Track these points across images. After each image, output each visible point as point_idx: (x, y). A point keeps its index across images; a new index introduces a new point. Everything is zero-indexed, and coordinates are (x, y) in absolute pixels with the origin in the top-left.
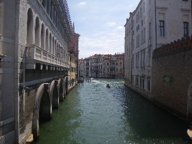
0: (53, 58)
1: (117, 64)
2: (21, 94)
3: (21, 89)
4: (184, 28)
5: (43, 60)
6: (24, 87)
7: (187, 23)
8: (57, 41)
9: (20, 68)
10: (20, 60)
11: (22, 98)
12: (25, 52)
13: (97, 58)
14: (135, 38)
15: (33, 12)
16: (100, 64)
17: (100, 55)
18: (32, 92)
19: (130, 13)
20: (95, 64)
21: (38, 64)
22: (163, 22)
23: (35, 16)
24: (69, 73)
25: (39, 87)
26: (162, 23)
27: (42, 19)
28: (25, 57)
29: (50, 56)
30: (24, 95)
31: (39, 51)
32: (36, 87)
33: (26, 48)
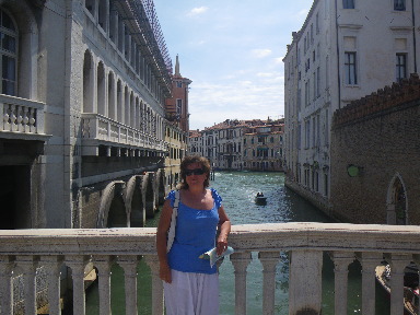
0: (131, 133)
1: (272, 140)
2: (75, 197)
3: (75, 189)
4: (399, 65)
5: (111, 139)
6: (80, 185)
7: (405, 55)
8: (140, 99)
9: (74, 155)
10: (73, 140)
11: (76, 204)
12: (82, 127)
13: (231, 127)
14: (302, 86)
15: (93, 54)
16: (237, 141)
17: (236, 122)
18: (94, 195)
19: (294, 34)
20: (225, 141)
21: (103, 147)
22: (354, 54)
23: (96, 60)
24: (167, 160)
25: (104, 187)
26: (352, 57)
27: (110, 64)
28: (80, 136)
29: (124, 131)
30: (80, 200)
31: (104, 124)
32: (100, 186)
33: (83, 120)
